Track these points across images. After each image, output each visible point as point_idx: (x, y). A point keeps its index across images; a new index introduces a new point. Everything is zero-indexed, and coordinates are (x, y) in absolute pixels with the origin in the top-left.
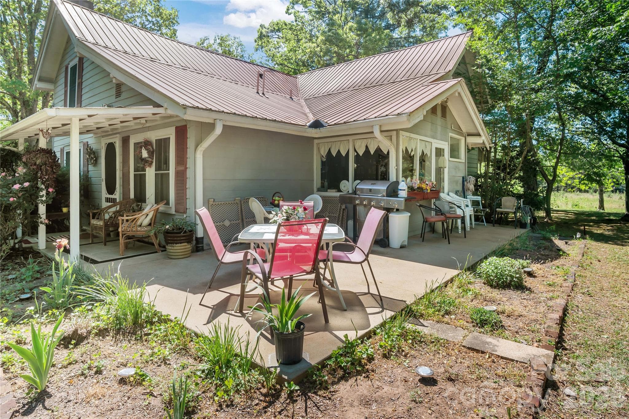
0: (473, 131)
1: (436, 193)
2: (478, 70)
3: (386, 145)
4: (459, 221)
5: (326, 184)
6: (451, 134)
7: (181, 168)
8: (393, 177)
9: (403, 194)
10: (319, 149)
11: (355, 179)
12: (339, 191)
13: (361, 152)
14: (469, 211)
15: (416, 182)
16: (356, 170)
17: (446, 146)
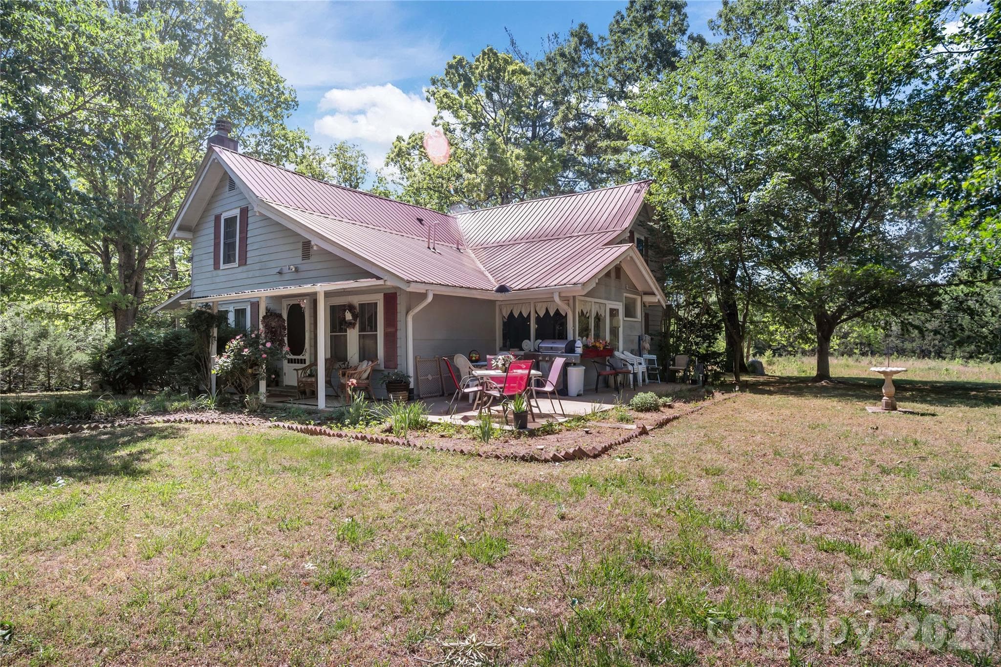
0: (647, 290)
1: (609, 351)
2: (656, 226)
3: (564, 308)
4: (631, 376)
5: (508, 343)
6: (625, 294)
7: (391, 330)
8: (570, 337)
9: (579, 351)
10: (501, 310)
11: (536, 339)
12: (522, 349)
13: (542, 315)
14: (641, 369)
15: (591, 340)
16: (537, 330)
17: (620, 307)
